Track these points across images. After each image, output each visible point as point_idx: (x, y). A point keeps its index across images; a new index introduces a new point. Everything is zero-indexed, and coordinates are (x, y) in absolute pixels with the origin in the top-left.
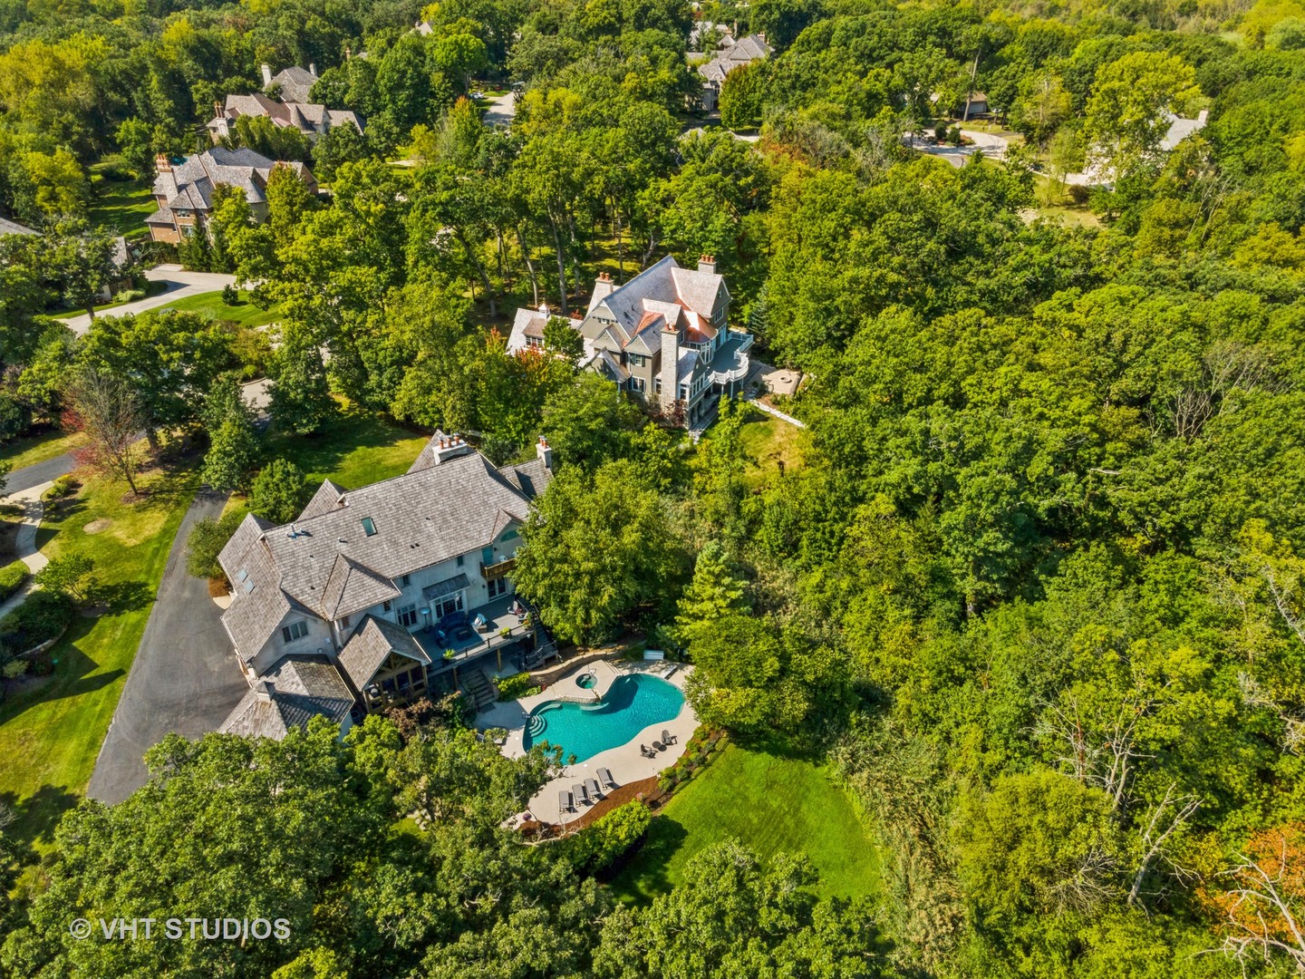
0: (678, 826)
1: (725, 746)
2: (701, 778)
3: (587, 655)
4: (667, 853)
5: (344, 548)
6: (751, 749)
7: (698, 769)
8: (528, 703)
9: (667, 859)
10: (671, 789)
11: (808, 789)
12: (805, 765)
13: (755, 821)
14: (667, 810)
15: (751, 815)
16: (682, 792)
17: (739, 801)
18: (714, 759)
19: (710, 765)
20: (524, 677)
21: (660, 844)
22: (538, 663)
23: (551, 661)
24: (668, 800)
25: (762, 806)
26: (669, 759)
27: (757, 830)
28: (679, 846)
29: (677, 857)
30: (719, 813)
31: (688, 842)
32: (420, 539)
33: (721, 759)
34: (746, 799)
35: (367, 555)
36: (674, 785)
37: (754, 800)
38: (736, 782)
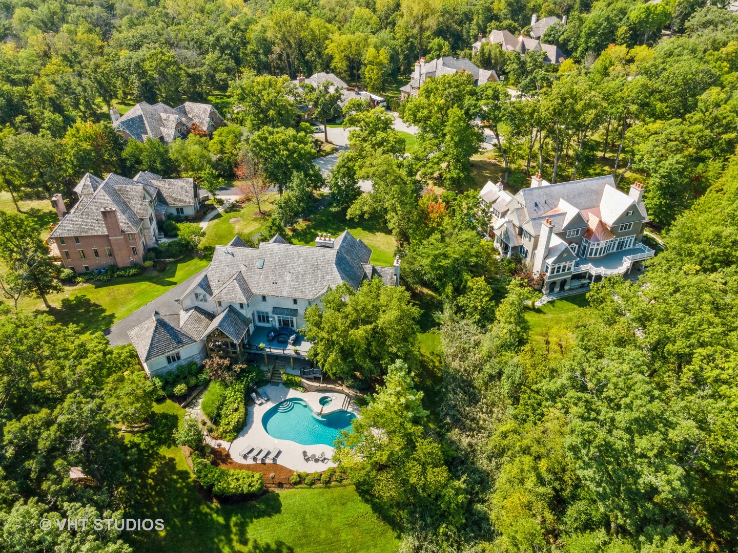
0: (280, 505)
1: (349, 485)
2: (316, 491)
3: (340, 388)
4: (261, 514)
5: (243, 268)
6: (363, 497)
7: (321, 485)
8: (292, 393)
9: (258, 517)
10: (296, 484)
11: (375, 546)
12: (390, 531)
13: (323, 536)
14: (283, 493)
15: (323, 532)
16: (300, 490)
17: (325, 519)
18: (335, 487)
19: (329, 488)
20: (298, 379)
21: (263, 507)
22: (309, 376)
23: (316, 379)
24: (288, 488)
25: (336, 533)
26: (313, 468)
27: (318, 542)
28: (270, 515)
29: (263, 521)
30: (307, 516)
31: (276, 518)
32: (280, 282)
33: (340, 489)
34: (330, 520)
35: (251, 277)
36: (300, 482)
37: (334, 525)
38: (334, 508)
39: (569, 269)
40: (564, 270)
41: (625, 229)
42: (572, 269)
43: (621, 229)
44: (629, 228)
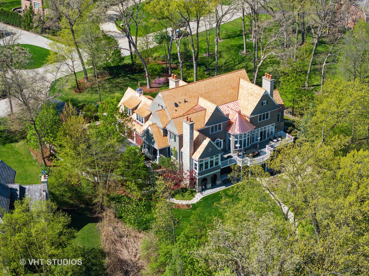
39: (217, 163)
40: (212, 165)
41: (264, 118)
42: (220, 163)
43: (260, 120)
44: (267, 117)
